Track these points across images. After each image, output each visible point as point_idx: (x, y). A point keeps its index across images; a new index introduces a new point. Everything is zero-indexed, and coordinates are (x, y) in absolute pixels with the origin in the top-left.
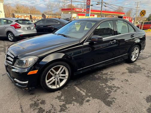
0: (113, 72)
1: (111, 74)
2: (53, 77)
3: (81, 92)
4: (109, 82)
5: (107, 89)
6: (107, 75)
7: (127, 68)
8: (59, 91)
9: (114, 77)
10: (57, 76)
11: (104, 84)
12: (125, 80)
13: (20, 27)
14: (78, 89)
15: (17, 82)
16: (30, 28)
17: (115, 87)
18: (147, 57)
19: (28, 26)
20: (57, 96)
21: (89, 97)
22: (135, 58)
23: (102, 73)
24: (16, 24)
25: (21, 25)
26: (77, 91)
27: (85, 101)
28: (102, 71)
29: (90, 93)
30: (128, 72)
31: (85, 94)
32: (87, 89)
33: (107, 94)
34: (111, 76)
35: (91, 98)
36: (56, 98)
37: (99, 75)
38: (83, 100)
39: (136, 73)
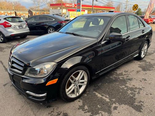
0: (127, 72)
1: (126, 73)
3: (104, 98)
4: (128, 83)
5: (129, 92)
6: (123, 75)
7: (139, 66)
9: (130, 77)
10: (77, 82)
11: (124, 86)
12: (143, 79)
15: (31, 95)
16: (22, 26)
17: (136, 88)
19: (19, 24)
20: (79, 106)
21: (115, 102)
22: (144, 54)
23: (116, 73)
24: (5, 22)
26: (98, 97)
27: (112, 108)
28: (115, 72)
29: (114, 98)
30: (142, 70)
31: (109, 101)
32: (109, 94)
33: (132, 97)
34: (128, 77)
35: (117, 105)
36: (79, 109)
37: (114, 76)
38: (110, 107)
39: (150, 70)
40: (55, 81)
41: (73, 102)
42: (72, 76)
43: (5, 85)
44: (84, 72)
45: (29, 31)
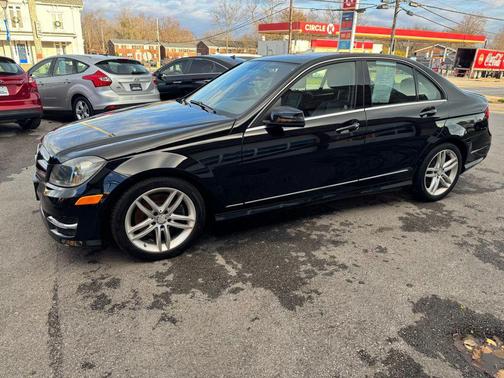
0: (349, 224)
1: (341, 228)
2: (149, 220)
3: (229, 268)
4: (323, 248)
5: (305, 267)
6: (327, 231)
7: (405, 216)
8: (166, 261)
9: (345, 237)
10: (162, 218)
11: (303, 254)
13: (109, 83)
14: (221, 261)
15: (54, 227)
16: (140, 86)
17: (335, 264)
18: (498, 186)
19: (132, 79)
20: (157, 272)
21: (245, 281)
22: (441, 186)
23: (314, 223)
24: (98, 73)
25: (111, 77)
26: (216, 264)
27: (227, 289)
28: (314, 220)
29: (252, 272)
30: (401, 228)
31: (235, 274)
32: (246, 263)
33: (302, 279)
34: (337, 235)
35: (247, 285)
37: (302, 229)
38: (225, 286)
39: (426, 230)
40: (96, 199)
41: (150, 264)
42: (144, 196)
43: (34, 212)
44: (183, 195)
45: (158, 100)
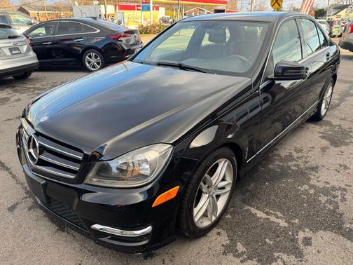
0: (300, 151)
1: (300, 155)
3: (273, 219)
4: (313, 177)
5: (323, 199)
6: (294, 159)
7: (321, 135)
8: (215, 230)
9: (312, 163)
10: (212, 189)
11: (306, 187)
12: (341, 165)
14: (260, 214)
16: (18, 49)
17: (334, 189)
19: (11, 43)
20: (223, 245)
21: (300, 228)
22: (325, 108)
23: (279, 155)
26: (261, 218)
27: (300, 242)
28: (276, 152)
29: (295, 217)
30: (331, 145)
31: (286, 225)
32: (282, 211)
33: (334, 211)
34: (306, 162)
35: (307, 233)
36: (224, 253)
37: (277, 163)
38: (294, 240)
39: (346, 144)
40: (173, 192)
41: (205, 238)
42: (206, 175)
43: (12, 209)
44: (228, 161)
45: (36, 61)
